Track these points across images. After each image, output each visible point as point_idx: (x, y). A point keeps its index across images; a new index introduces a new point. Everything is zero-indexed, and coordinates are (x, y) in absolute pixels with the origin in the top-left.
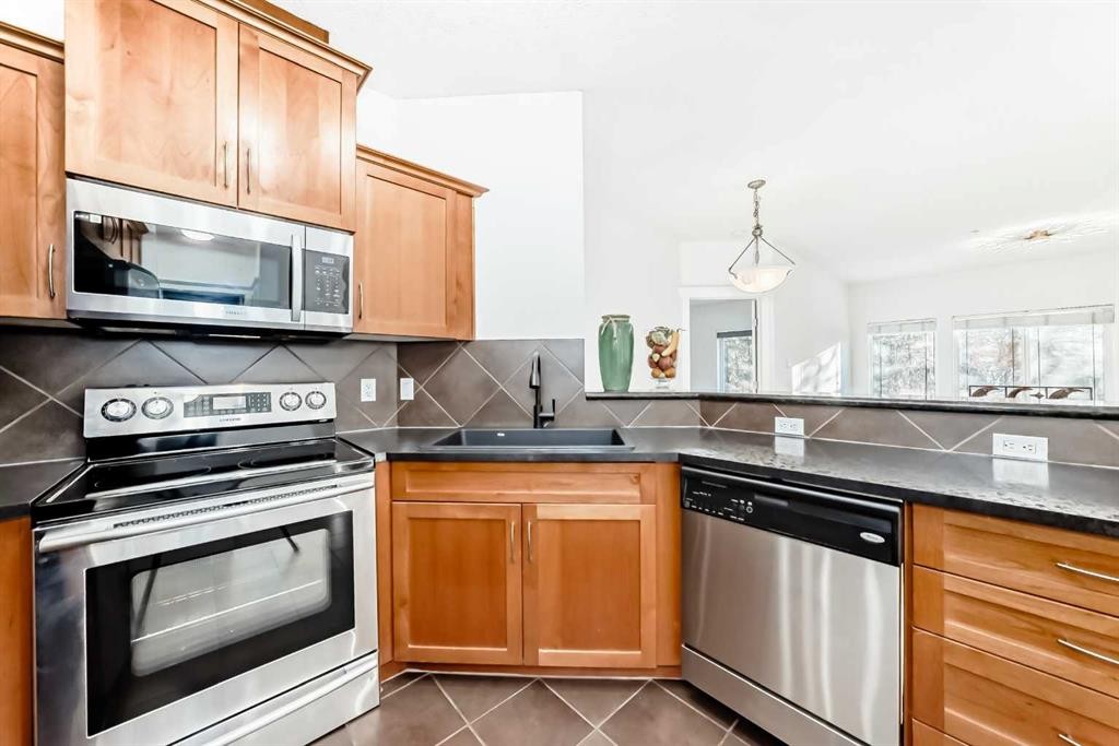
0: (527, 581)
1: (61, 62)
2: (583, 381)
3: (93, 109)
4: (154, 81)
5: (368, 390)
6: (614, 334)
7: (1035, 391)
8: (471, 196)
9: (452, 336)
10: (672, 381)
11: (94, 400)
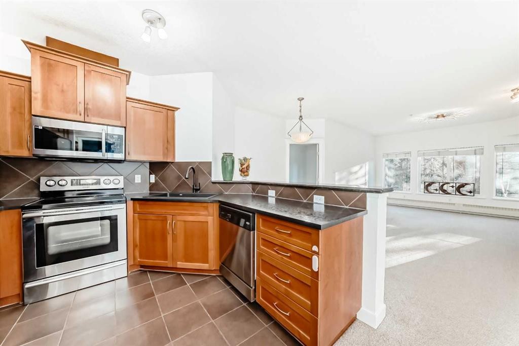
0: (174, 239)
1: (30, 82)
2: (211, 176)
3: (39, 96)
4: (58, 85)
5: (138, 179)
6: (227, 160)
7: (451, 185)
8: (174, 111)
9: (165, 160)
10: (248, 177)
11: (43, 180)
